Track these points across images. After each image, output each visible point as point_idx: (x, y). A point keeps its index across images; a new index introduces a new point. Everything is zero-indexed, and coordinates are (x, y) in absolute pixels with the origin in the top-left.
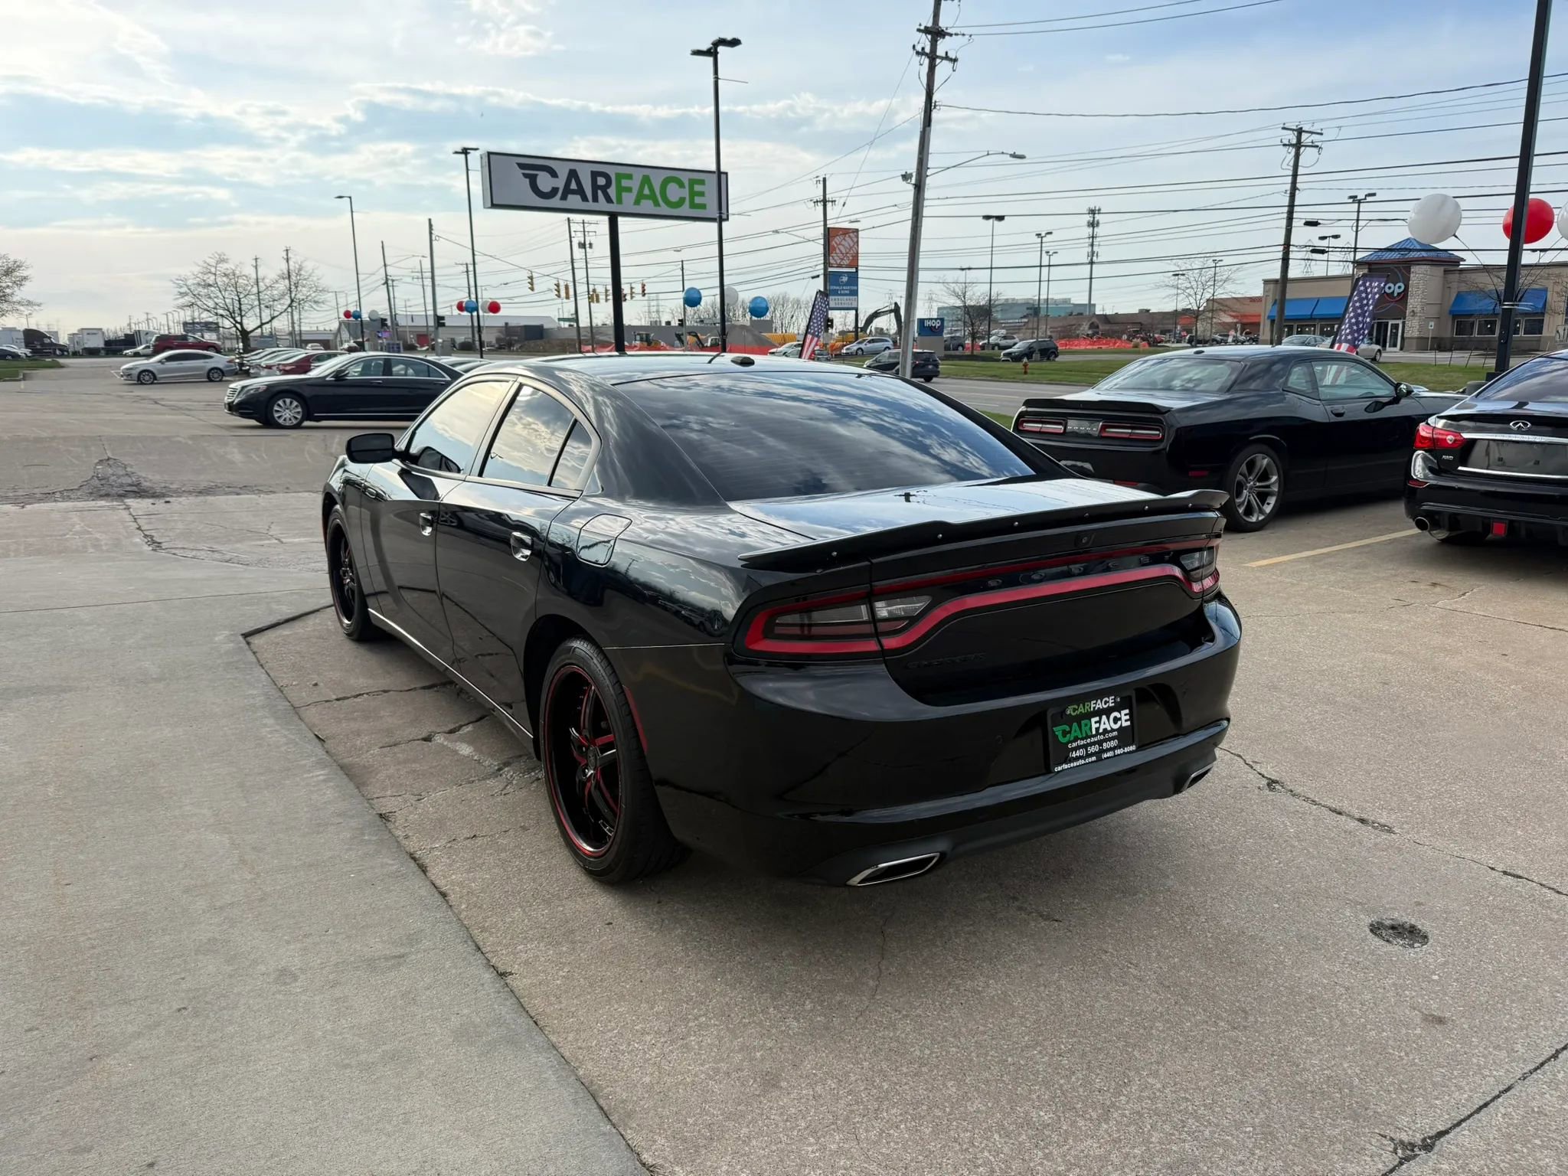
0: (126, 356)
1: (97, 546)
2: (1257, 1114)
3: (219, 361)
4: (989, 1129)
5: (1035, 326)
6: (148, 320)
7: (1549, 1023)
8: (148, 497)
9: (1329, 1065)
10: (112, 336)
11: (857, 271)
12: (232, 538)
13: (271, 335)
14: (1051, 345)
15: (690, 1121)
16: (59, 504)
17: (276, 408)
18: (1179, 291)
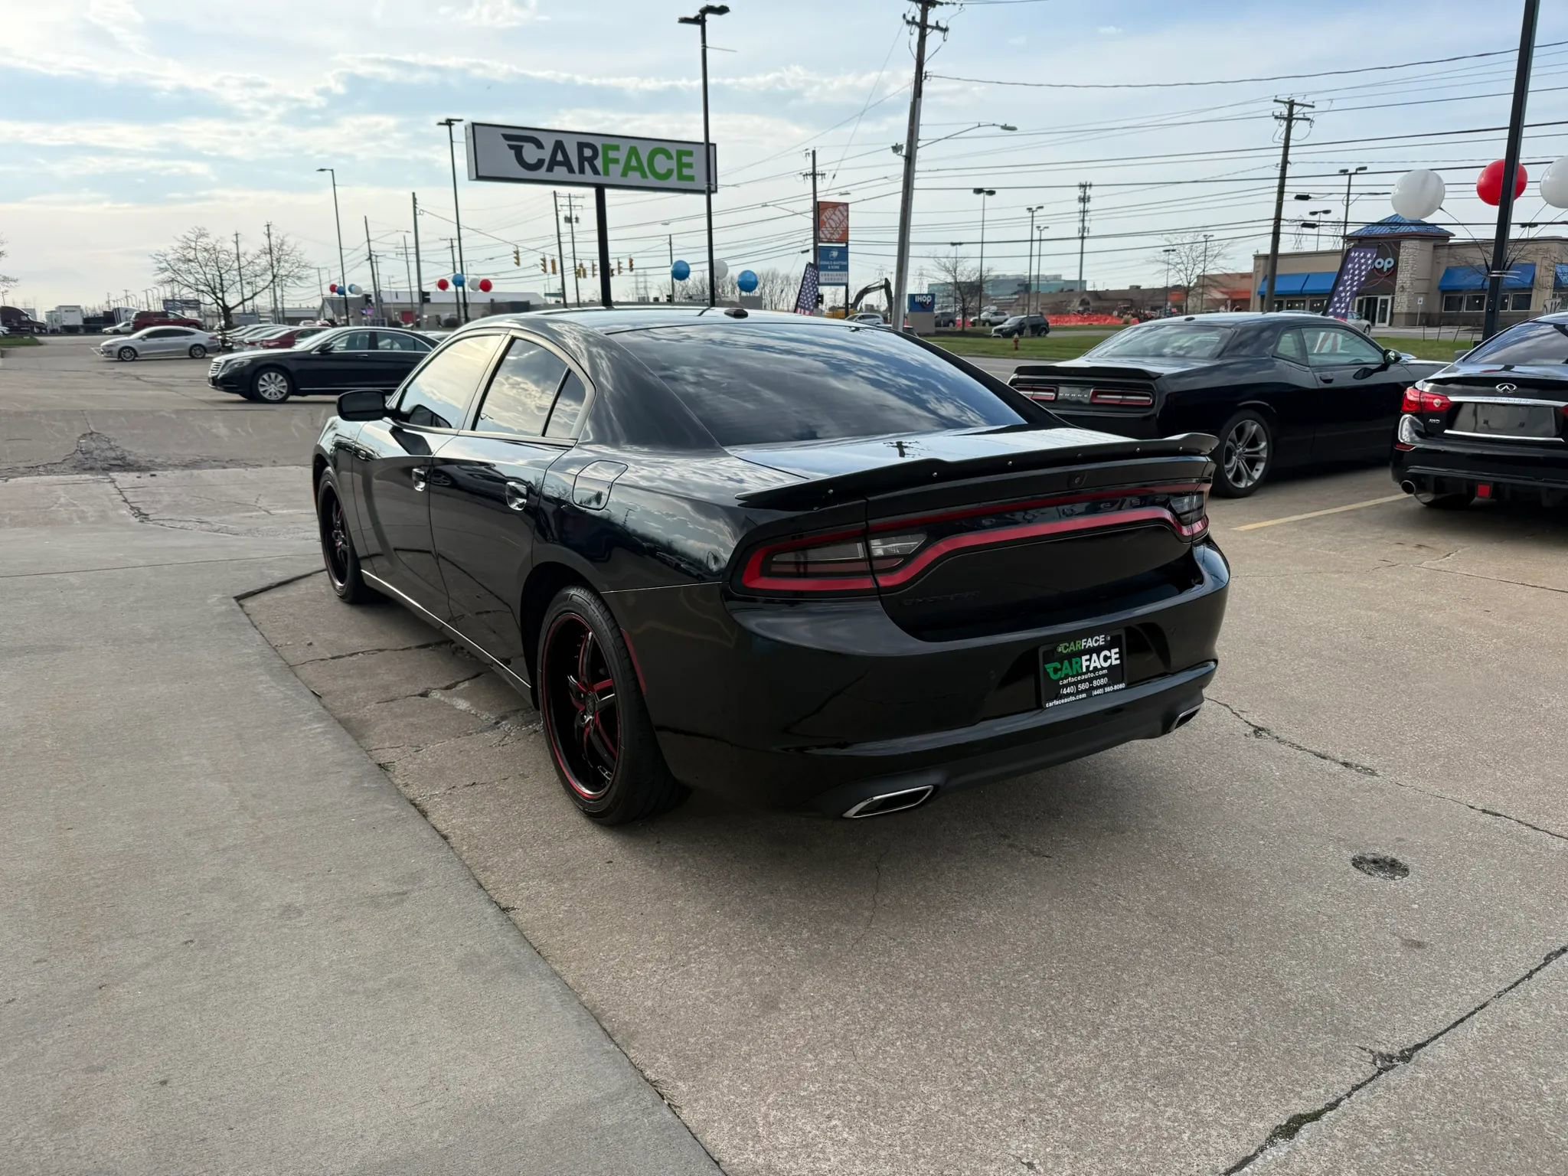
0: (105, 333)
1: (82, 517)
2: (1242, 1030)
3: (201, 337)
4: (983, 1045)
5: (1026, 302)
6: (127, 297)
7: (1524, 947)
8: (133, 471)
9: (1311, 986)
10: (90, 314)
11: (847, 246)
12: (220, 510)
13: (253, 313)
14: (1042, 321)
15: (692, 1040)
16: (42, 477)
17: (261, 382)
18: (1170, 267)
